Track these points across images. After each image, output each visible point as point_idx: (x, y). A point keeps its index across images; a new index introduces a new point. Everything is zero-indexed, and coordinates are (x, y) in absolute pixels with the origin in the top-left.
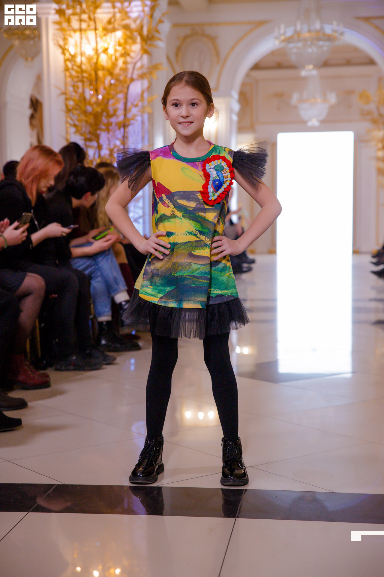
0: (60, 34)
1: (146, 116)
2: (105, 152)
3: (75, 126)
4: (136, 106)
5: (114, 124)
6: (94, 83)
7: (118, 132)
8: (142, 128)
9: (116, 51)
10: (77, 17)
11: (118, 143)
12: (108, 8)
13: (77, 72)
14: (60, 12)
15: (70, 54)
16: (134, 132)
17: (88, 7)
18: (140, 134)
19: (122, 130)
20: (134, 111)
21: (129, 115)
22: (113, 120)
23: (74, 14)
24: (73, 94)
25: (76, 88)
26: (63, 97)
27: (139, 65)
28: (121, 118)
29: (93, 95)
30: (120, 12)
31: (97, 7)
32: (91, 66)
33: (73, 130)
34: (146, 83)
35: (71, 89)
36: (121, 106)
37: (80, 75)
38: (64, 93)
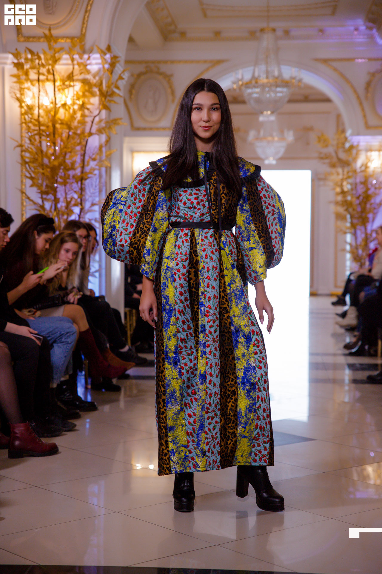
0: (17, 86)
1: (103, 169)
2: (62, 205)
3: (32, 178)
4: (94, 160)
5: (71, 177)
6: (52, 135)
7: (75, 185)
8: (100, 182)
9: (74, 104)
10: (35, 71)
11: (76, 196)
12: (66, 59)
13: (35, 125)
14: (18, 66)
15: (28, 106)
16: (92, 185)
17: (46, 60)
18: (98, 187)
19: (79, 183)
20: (92, 164)
21: (87, 169)
22: (71, 173)
23: (32, 68)
24: (30, 146)
25: (33, 140)
26: (19, 149)
27: (97, 119)
28: (78, 171)
29: (50, 146)
30: (79, 64)
31: (56, 61)
32: (49, 118)
33: (29, 182)
34: (104, 138)
35: (28, 141)
36: (78, 159)
37: (37, 128)
38: (21, 146)
